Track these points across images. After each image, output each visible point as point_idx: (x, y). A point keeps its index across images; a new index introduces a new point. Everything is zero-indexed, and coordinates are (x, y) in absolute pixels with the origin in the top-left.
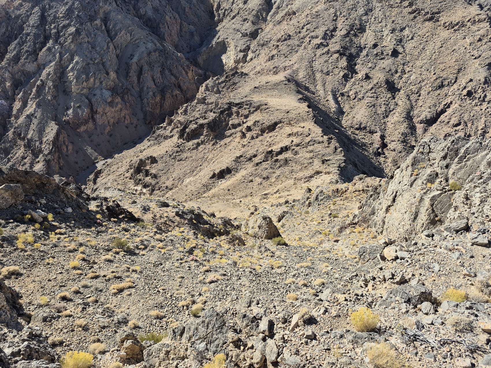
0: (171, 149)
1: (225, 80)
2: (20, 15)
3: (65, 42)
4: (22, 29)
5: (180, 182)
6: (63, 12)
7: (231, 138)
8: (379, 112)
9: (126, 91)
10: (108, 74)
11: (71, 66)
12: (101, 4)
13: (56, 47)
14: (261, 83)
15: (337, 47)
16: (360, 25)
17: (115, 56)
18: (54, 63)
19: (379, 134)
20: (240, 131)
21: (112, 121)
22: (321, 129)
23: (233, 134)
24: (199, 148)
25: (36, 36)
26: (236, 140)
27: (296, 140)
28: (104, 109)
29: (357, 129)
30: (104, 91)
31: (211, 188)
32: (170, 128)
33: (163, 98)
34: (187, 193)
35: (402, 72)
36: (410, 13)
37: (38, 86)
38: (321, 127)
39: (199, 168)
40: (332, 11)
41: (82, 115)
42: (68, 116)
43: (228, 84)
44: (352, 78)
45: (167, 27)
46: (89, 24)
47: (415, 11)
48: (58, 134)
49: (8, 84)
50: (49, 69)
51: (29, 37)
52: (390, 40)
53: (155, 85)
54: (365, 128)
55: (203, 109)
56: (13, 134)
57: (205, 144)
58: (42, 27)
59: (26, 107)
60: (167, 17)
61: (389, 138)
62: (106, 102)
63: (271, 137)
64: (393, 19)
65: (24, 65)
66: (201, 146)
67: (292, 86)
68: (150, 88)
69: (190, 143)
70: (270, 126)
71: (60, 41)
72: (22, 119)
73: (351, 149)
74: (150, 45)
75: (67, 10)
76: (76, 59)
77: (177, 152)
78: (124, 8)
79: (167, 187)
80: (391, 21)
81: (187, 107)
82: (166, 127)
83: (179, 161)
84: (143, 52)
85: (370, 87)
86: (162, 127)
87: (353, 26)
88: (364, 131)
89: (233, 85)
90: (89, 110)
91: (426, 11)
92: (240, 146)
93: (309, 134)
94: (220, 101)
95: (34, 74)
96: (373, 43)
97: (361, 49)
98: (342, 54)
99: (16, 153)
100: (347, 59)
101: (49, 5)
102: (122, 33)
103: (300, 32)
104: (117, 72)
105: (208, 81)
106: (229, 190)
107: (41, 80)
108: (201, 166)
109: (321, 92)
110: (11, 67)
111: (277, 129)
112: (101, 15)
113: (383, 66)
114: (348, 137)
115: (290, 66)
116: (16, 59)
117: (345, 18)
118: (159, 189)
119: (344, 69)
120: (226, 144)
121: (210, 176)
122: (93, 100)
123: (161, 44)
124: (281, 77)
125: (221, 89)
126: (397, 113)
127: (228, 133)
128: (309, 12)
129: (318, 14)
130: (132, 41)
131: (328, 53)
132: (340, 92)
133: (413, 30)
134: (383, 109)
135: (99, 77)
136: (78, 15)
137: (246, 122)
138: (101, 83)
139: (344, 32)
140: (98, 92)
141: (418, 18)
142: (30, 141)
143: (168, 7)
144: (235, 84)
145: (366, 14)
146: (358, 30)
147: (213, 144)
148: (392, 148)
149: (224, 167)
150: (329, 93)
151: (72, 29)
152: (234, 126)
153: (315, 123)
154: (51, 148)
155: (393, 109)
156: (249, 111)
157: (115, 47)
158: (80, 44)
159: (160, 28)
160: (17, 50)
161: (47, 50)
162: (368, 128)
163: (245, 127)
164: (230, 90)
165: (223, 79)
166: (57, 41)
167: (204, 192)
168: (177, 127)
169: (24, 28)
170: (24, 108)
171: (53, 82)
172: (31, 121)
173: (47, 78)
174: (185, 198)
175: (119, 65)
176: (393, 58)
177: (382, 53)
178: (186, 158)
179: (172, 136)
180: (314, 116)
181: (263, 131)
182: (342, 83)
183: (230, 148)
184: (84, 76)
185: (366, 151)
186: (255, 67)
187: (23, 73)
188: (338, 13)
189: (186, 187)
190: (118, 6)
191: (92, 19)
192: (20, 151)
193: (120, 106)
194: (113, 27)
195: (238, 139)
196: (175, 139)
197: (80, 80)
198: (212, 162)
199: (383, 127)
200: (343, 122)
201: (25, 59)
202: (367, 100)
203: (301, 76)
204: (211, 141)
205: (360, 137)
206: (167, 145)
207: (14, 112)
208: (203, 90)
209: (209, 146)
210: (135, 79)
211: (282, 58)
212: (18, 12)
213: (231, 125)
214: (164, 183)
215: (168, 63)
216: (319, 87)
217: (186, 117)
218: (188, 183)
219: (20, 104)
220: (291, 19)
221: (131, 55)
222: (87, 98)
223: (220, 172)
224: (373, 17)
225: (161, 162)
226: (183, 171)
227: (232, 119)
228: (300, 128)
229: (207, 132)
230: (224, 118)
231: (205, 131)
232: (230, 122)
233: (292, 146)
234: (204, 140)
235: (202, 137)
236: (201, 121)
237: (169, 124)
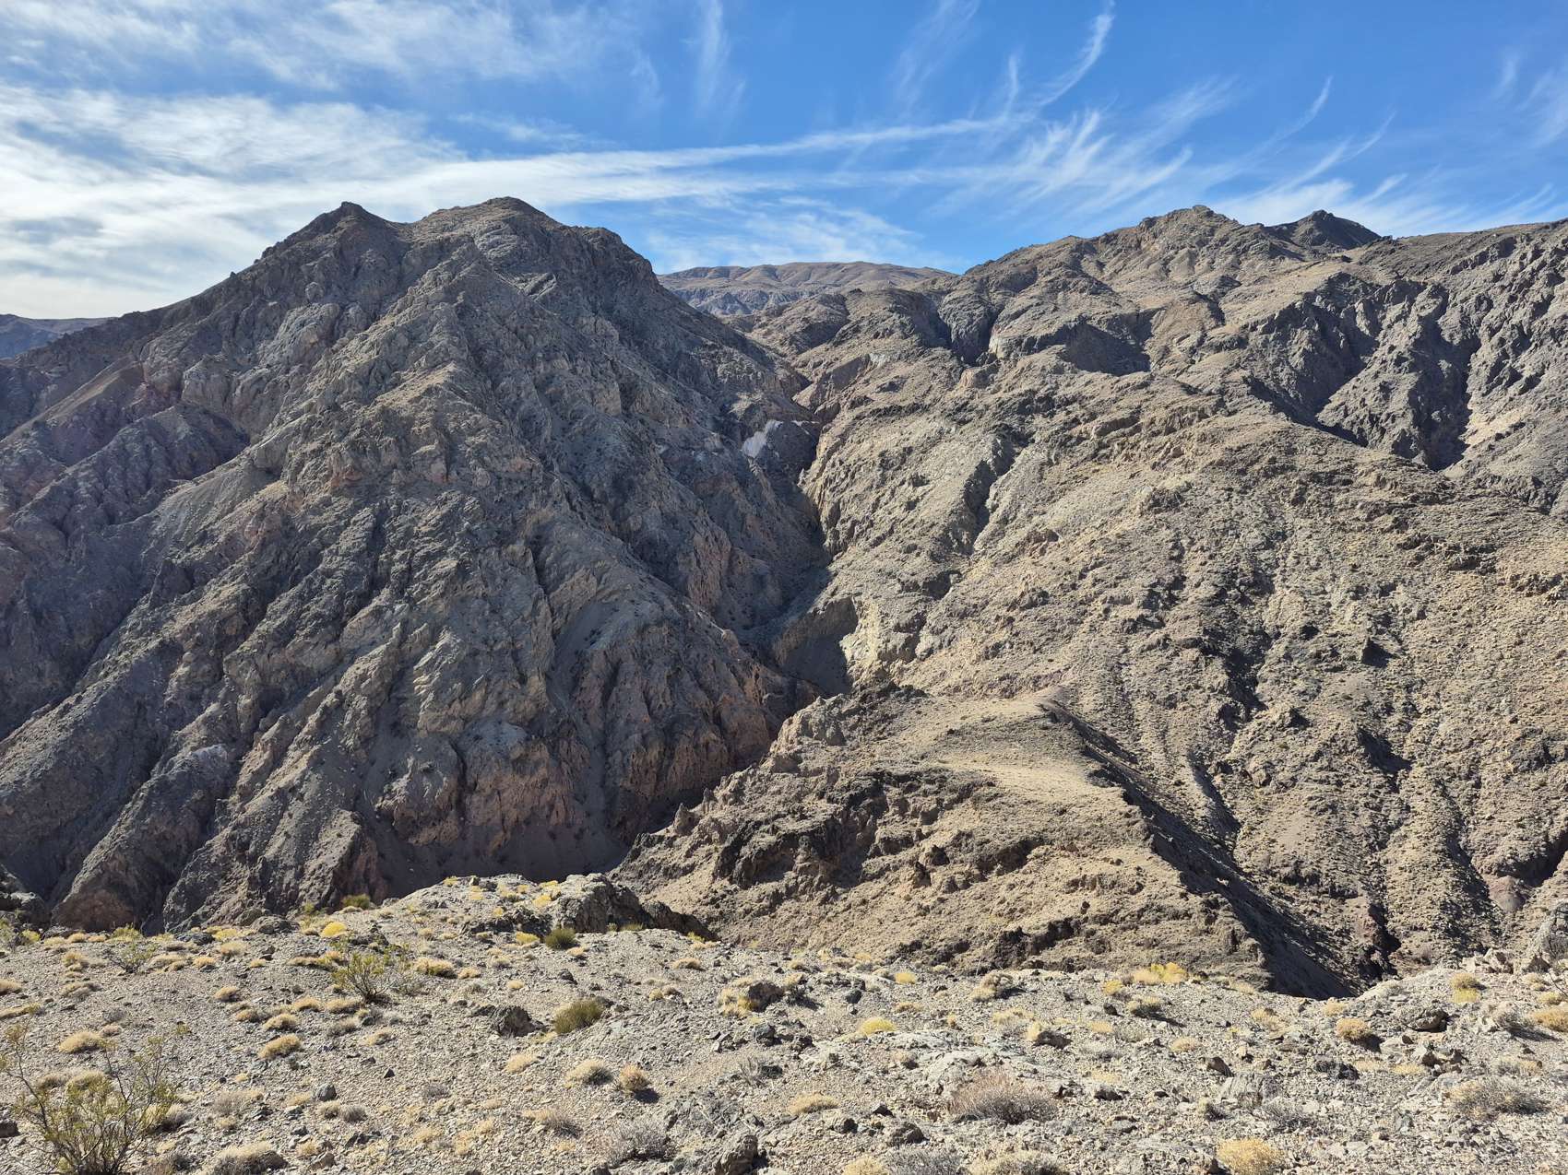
1: (860, 708)
2: (318, 527)
3: (424, 596)
4: (316, 558)
6: (433, 522)
7: (883, 882)
8: (1354, 830)
9: (565, 729)
10: (523, 680)
11: (428, 656)
12: (531, 505)
13: (398, 607)
14: (969, 721)
15: (1192, 631)
16: (1255, 573)
17: (549, 634)
18: (383, 647)
19: (1364, 901)
20: (911, 862)
21: (513, 814)
22: (1177, 873)
23: (888, 868)
24: (780, 910)
25: (350, 578)
26: (897, 891)
28: (497, 780)
29: (1288, 880)
30: (506, 727)
32: (685, 843)
33: (669, 751)
35: (1406, 710)
36: (1403, 547)
37: (325, 708)
40: (1165, 534)
41: (432, 794)
42: (392, 798)
43: (866, 717)
44: (1249, 719)
45: (694, 562)
46: (493, 552)
47: (1417, 543)
48: (353, 851)
49: (245, 701)
50: (368, 664)
51: (329, 581)
52: (1355, 616)
53: (650, 713)
54: (1314, 879)
55: (790, 787)
56: (227, 845)
57: (798, 899)
58: (369, 555)
59: (280, 766)
60: (698, 539)
61: (1402, 918)
62: (507, 758)
63: (1012, 886)
64: (1354, 560)
65: (300, 651)
66: (787, 904)
67: (1066, 734)
68: (635, 722)
69: (753, 893)
70: (1006, 851)
71: (410, 593)
72: (260, 800)
73: (1281, 947)
74: (648, 608)
75: (443, 517)
76: (445, 638)
78: (586, 514)
80: (1347, 564)
81: (743, 779)
82: (674, 838)
84: (626, 625)
85: (1311, 749)
86: (661, 839)
87: (1234, 576)
88: (1314, 888)
89: (883, 721)
90: (454, 782)
91: (1449, 542)
92: (912, 911)
94: (843, 766)
95: (323, 675)
96: (1300, 623)
97: (1264, 639)
98: (1209, 651)
99: (220, 904)
100: (1226, 665)
101: (399, 505)
102: (577, 575)
103: (1074, 587)
104: (548, 677)
105: (808, 709)
107: (339, 693)
109: (1157, 758)
110: (265, 656)
111: (1030, 864)
112: (528, 529)
113: (1344, 690)
114: (1262, 906)
115: (1051, 676)
116: (285, 635)
117: (1207, 554)
119: (1221, 692)
120: (864, 902)
122: (472, 752)
123: (677, 606)
124: (1026, 705)
125: (845, 733)
126: (1413, 837)
127: (872, 865)
128: (1096, 535)
129: (1125, 542)
130: (599, 597)
131: (1165, 646)
132: (1217, 759)
133: (1420, 592)
134: (1365, 820)
135: (499, 689)
136: (468, 531)
137: (929, 834)
138: (501, 704)
139: (1206, 591)
140: (488, 730)
141: (1429, 560)
142: (269, 867)
143: (701, 512)
144: (887, 718)
145: (1269, 545)
146: (1249, 586)
147: (824, 901)
148: (1418, 952)
150: (1182, 760)
151: (449, 564)
152: (893, 846)
153: (1155, 850)
154: (325, 892)
155: (1399, 824)
156: (939, 802)
157: (552, 610)
158: (463, 600)
159: (676, 564)
160: (290, 612)
161: (372, 613)
162: (1325, 881)
163: (928, 850)
164: (872, 735)
165: (852, 703)
166: (402, 592)
168: (709, 841)
169: (322, 557)
170: (272, 770)
171: (370, 698)
172: (284, 809)
173: (356, 689)
175: (556, 657)
176: (1372, 669)
177: (1335, 654)
179: (689, 870)
181: (985, 866)
182: (1220, 734)
183: (879, 914)
184: (458, 686)
185: (1331, 955)
186: (943, 674)
187: (293, 671)
188: (1185, 542)
190: (573, 508)
191: (503, 540)
192: (234, 898)
193: (542, 771)
194: (558, 559)
195: (902, 889)
196: (704, 877)
197: (444, 696)
199: (1373, 878)
200: (1239, 854)
201: (306, 636)
202: (1306, 791)
203: (1088, 704)
204: (818, 889)
205: (1302, 908)
207: (243, 779)
208: (794, 732)
209: (811, 905)
210: (595, 696)
211: (1026, 653)
212: (315, 520)
213: (883, 840)
215: (693, 654)
216: (1147, 741)
217: (737, 809)
219: (266, 756)
220: (1043, 552)
221: (593, 632)
222: (455, 747)
224: (1292, 554)
227: (885, 823)
228: (1108, 864)
229: (806, 860)
230: (861, 817)
231: (800, 857)
232: (880, 833)
233: (1086, 920)
234: (797, 885)
235: (791, 874)
236: (790, 825)
237: (685, 830)
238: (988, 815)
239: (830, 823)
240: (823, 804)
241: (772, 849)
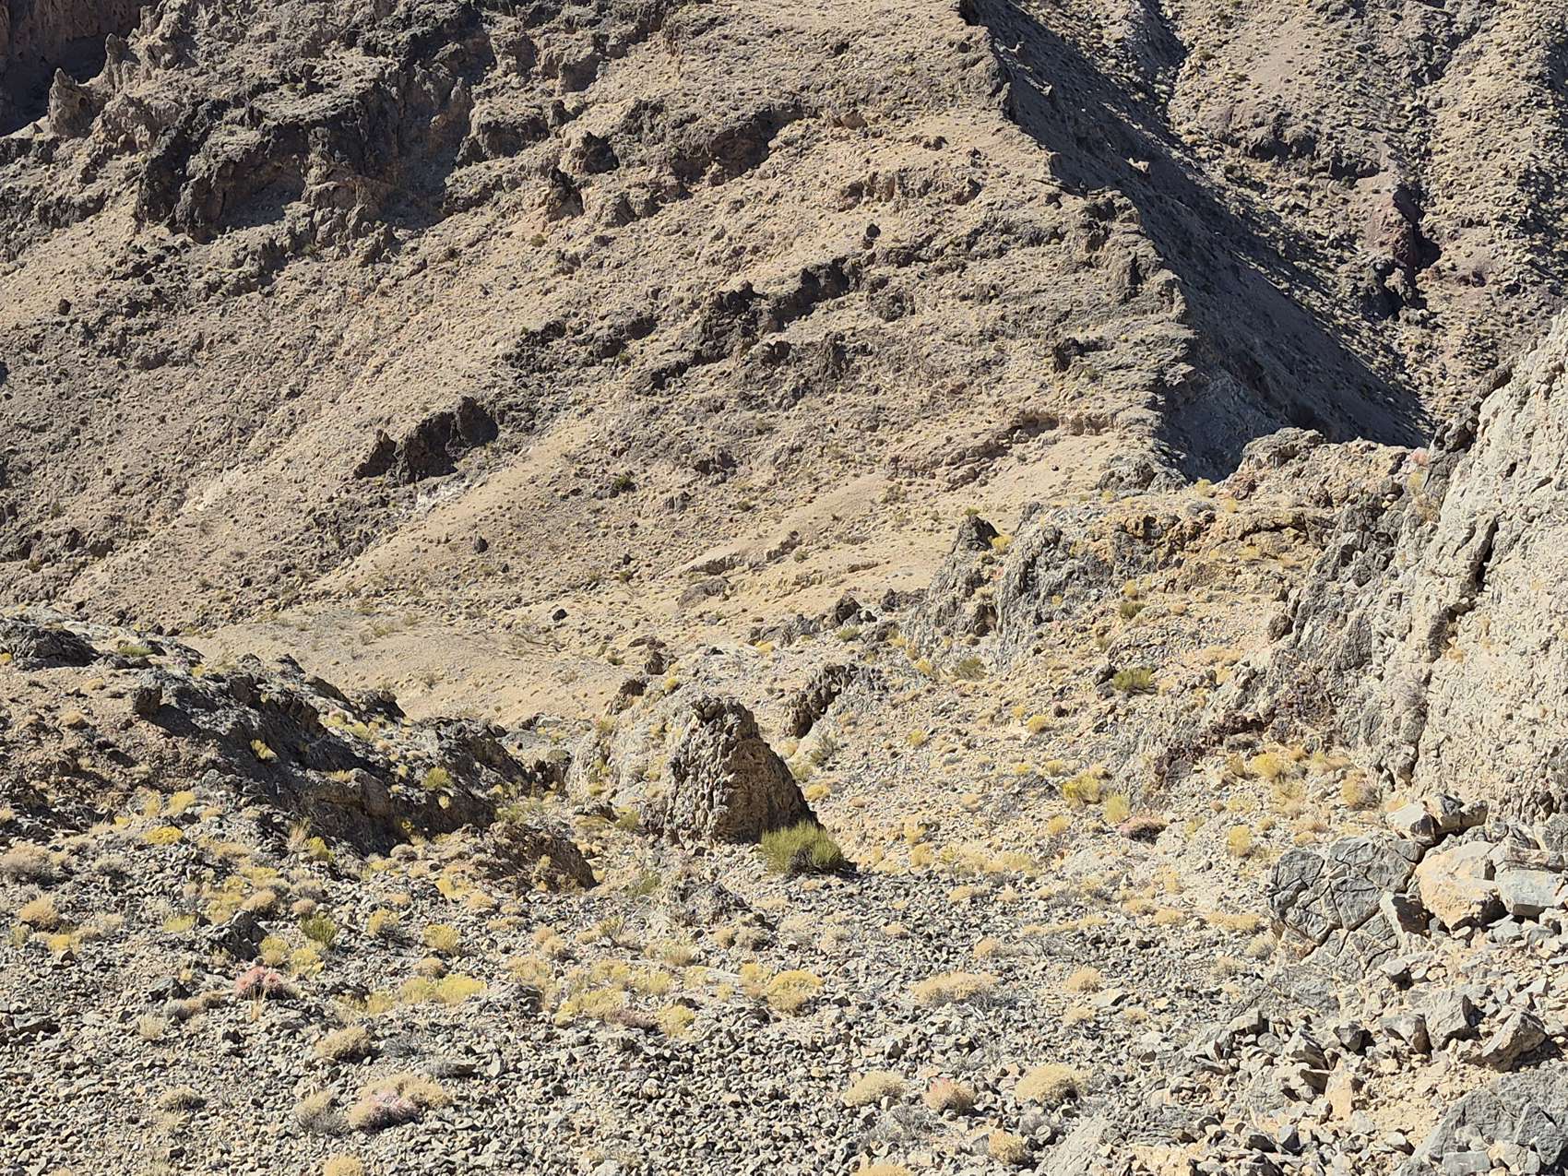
0: (90, 289)
5: (165, 502)
7: (488, 213)
8: (1389, 46)
19: (1388, 181)
20: (543, 170)
22: (1044, 156)
23: (498, 185)
24: (280, 280)
26: (517, 229)
27: (897, 226)
29: (1260, 152)
31: (368, 538)
32: (80, 153)
34: (211, 571)
38: (1043, 140)
39: (282, 410)
54: (1306, 145)
57: (318, 258)
61: (1450, 206)
63: (738, 205)
66: (295, 267)
69: (222, 249)
70: (729, 135)
73: (1228, 277)
77: (135, 308)
79: (75, 538)
82: (54, 143)
83: (146, 364)
86: (25, 145)
88: (1304, 163)
92: (547, 266)
93: (976, 188)
106: (483, 546)
108: (293, 394)
111: (775, 158)
114: (1205, 204)
118: (25, 553)
120: (453, 254)
121: (360, 458)
126: (1493, 54)
127: (465, 180)
134: (1412, 28)
137: (578, 111)
147: (372, 257)
148: (1467, 266)
149: (446, 403)
152: (506, 139)
153: (1010, 114)
155: (1473, 29)
156: (599, 41)
162: (1324, 148)
163: (576, 144)
167: (325, 563)
168: (130, 146)
174: (201, 601)
178: (199, 347)
179: (95, 207)
180: (1003, 73)
181: (687, 169)
183: (483, 275)
185: (1316, 283)
189: (205, 530)
195: (527, 224)
196: (117, 223)
198: (367, 371)
199: (1410, 139)
200: (1178, 108)
204: (357, 233)
205: (1279, 200)
206: (67, 263)
209: (346, 268)
213: (485, 128)
214: (58, 513)
217: (183, 78)
218: (217, 507)
223: (424, 428)
225: (26, 372)
226: (176, 428)
227: (488, 93)
228: (919, 149)
229: (327, 177)
230: (436, 82)
231: (314, 171)
232: (479, 115)
233: (872, 259)
234: (313, 228)
235: (299, 207)
236: (287, 106)
237: (76, 125)
238: (696, 64)
239: (372, 99)
240: (355, 57)
241: (252, 157)
